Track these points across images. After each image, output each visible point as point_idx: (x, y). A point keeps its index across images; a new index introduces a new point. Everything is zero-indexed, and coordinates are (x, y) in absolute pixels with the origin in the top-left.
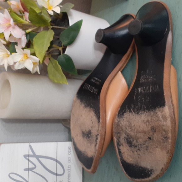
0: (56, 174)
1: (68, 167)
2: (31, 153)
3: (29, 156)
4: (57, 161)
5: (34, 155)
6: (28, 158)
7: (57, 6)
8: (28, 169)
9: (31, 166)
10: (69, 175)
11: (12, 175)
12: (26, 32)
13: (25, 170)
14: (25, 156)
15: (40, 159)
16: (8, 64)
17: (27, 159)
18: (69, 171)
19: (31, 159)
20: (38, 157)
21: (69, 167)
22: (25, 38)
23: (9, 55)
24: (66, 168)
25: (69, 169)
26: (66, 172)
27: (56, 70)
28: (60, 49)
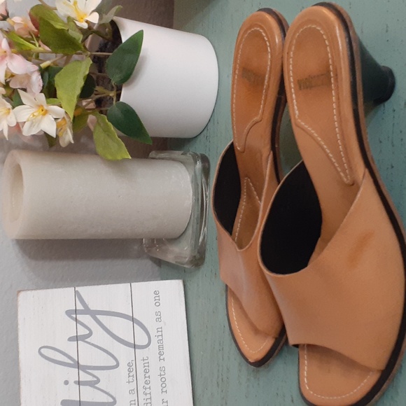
0: (135, 346)
1: (158, 331)
2: (80, 307)
3: (76, 311)
4: (133, 319)
5: (87, 311)
6: (74, 316)
7: (93, 11)
8: (77, 338)
9: (82, 331)
10: (161, 347)
11: (45, 352)
12: (40, 67)
13: (70, 339)
14: (69, 313)
15: (98, 316)
16: (9, 126)
17: (72, 318)
18: (160, 338)
19: (80, 317)
20: (94, 314)
21: (160, 330)
22: (40, 77)
23: (9, 109)
24: (153, 333)
25: (160, 333)
26: (154, 340)
27: (108, 135)
28: (112, 94)
